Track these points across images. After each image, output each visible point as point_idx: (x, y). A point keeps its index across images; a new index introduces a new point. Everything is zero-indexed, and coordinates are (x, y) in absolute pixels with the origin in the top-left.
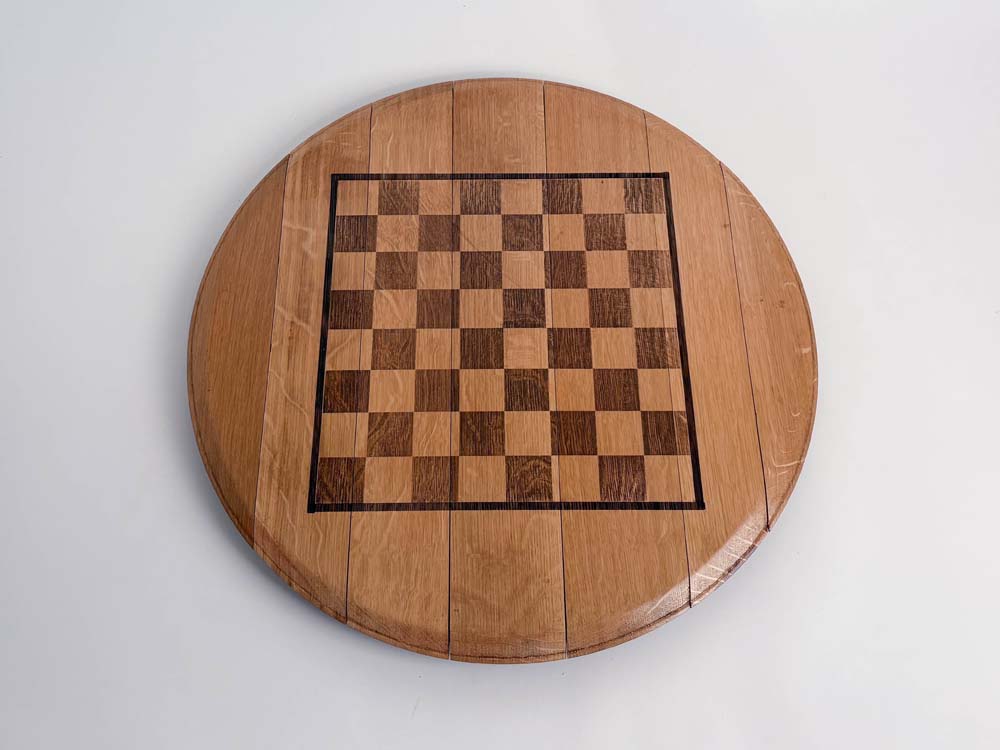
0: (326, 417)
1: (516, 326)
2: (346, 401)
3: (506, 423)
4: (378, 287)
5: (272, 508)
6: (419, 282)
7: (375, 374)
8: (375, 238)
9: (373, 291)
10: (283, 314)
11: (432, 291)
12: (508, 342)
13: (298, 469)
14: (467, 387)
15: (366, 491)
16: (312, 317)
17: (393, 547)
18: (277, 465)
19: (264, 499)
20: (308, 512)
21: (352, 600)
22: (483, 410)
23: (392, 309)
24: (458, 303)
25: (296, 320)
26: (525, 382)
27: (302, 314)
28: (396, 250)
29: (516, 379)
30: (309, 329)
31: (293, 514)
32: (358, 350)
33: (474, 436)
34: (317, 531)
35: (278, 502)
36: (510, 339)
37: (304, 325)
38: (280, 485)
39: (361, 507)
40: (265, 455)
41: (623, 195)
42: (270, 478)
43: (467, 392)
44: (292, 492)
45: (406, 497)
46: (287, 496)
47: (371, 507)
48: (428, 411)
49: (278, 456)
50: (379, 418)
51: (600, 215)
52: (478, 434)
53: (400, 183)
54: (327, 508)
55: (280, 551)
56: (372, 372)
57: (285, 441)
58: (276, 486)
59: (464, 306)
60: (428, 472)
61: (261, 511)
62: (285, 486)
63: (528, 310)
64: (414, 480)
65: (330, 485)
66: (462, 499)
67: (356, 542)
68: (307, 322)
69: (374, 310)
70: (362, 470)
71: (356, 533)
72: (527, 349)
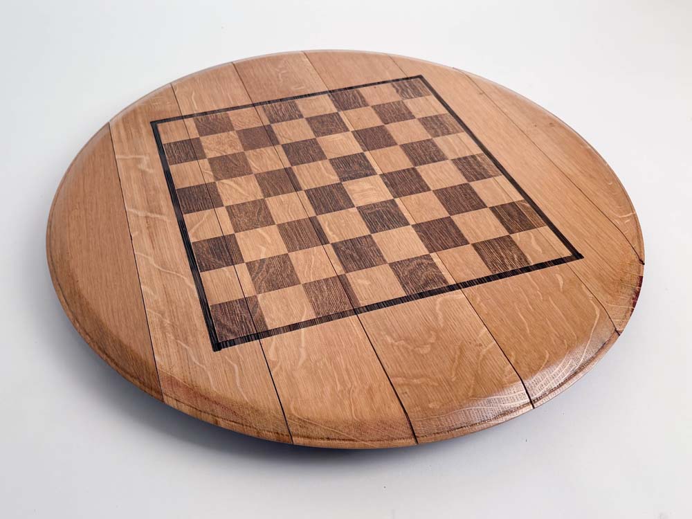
0: (205, 276)
1: (352, 178)
2: (220, 259)
3: (376, 241)
4: (217, 179)
5: (175, 359)
6: (253, 169)
7: (240, 236)
8: (203, 151)
9: (214, 183)
10: (136, 214)
11: (268, 173)
12: (350, 190)
13: (190, 319)
14: (329, 225)
15: (267, 320)
16: (164, 210)
17: (314, 357)
18: (167, 321)
19: (163, 352)
20: (215, 351)
21: (291, 415)
22: (352, 238)
23: (236, 190)
24: (294, 175)
25: (149, 214)
26: (378, 211)
27: (153, 208)
28: (225, 154)
29: (369, 211)
30: (165, 218)
31: (200, 358)
32: (216, 222)
33: (352, 256)
34: (229, 364)
35: (178, 351)
36: (350, 187)
37: (158, 216)
38: (176, 337)
39: (268, 333)
40: (153, 317)
41: (395, 91)
42: (164, 333)
43: (331, 230)
44: (190, 338)
45: (309, 314)
46: (187, 343)
47: (277, 331)
48: (300, 249)
49: (166, 315)
50: (257, 265)
51: (384, 105)
52: (355, 255)
53: (211, 117)
54: (233, 343)
55: (195, 393)
56: (236, 234)
57: (169, 302)
58: (173, 338)
59: (300, 175)
60: (321, 291)
61: (162, 364)
62: (182, 336)
63: (357, 167)
64: (311, 301)
65: (229, 324)
66: (363, 303)
67: (275, 364)
68: (161, 213)
69: (221, 194)
70: (256, 304)
71: (271, 355)
72: (369, 191)
